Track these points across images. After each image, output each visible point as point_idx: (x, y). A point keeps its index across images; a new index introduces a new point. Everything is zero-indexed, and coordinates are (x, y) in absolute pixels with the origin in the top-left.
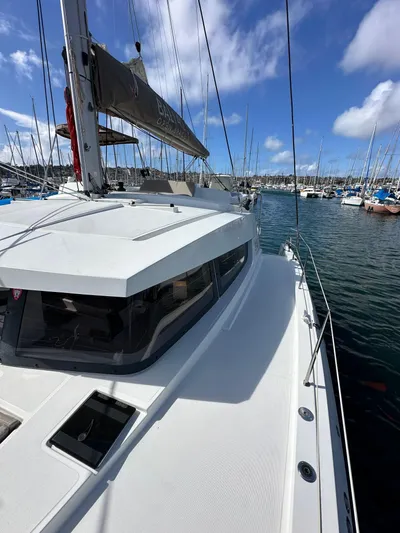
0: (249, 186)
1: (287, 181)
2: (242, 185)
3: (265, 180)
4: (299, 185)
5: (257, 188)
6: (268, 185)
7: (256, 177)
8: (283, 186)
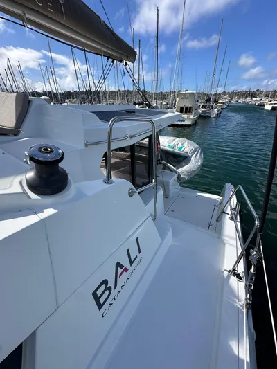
0: (216, 101)
1: (253, 95)
2: (208, 100)
3: (232, 95)
4: (264, 99)
5: (223, 103)
6: (234, 101)
7: (225, 93)
8: (248, 100)
